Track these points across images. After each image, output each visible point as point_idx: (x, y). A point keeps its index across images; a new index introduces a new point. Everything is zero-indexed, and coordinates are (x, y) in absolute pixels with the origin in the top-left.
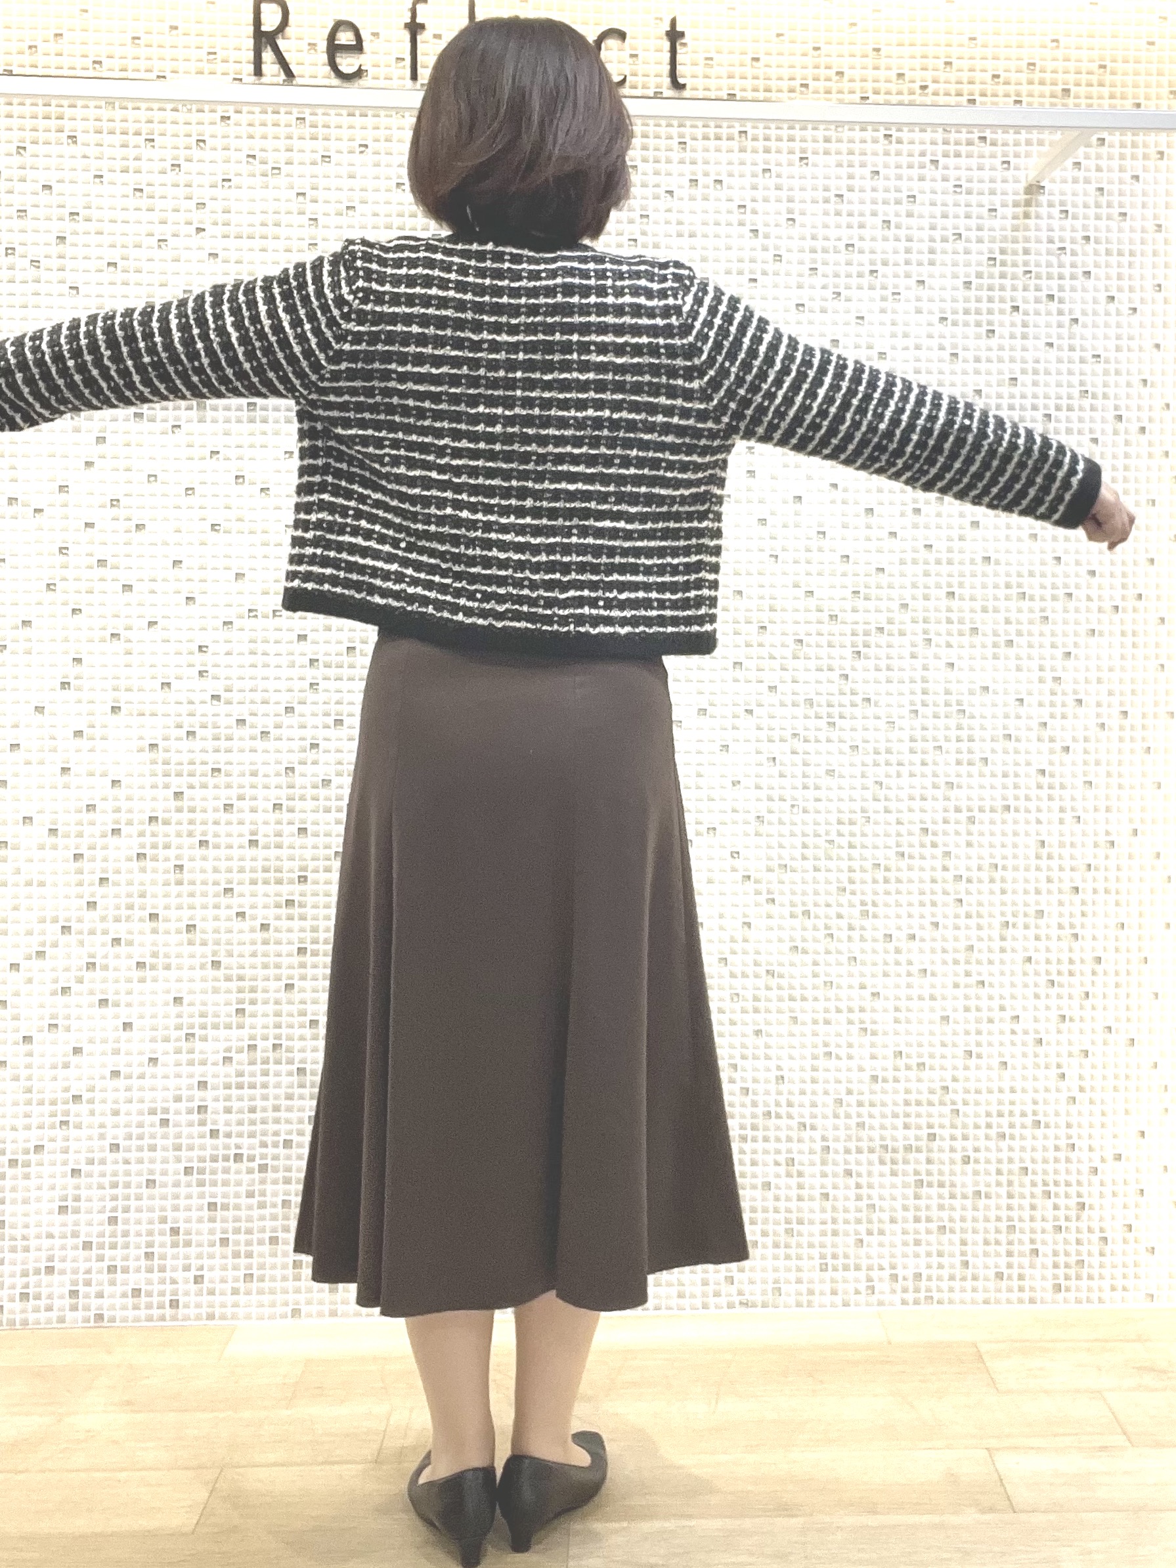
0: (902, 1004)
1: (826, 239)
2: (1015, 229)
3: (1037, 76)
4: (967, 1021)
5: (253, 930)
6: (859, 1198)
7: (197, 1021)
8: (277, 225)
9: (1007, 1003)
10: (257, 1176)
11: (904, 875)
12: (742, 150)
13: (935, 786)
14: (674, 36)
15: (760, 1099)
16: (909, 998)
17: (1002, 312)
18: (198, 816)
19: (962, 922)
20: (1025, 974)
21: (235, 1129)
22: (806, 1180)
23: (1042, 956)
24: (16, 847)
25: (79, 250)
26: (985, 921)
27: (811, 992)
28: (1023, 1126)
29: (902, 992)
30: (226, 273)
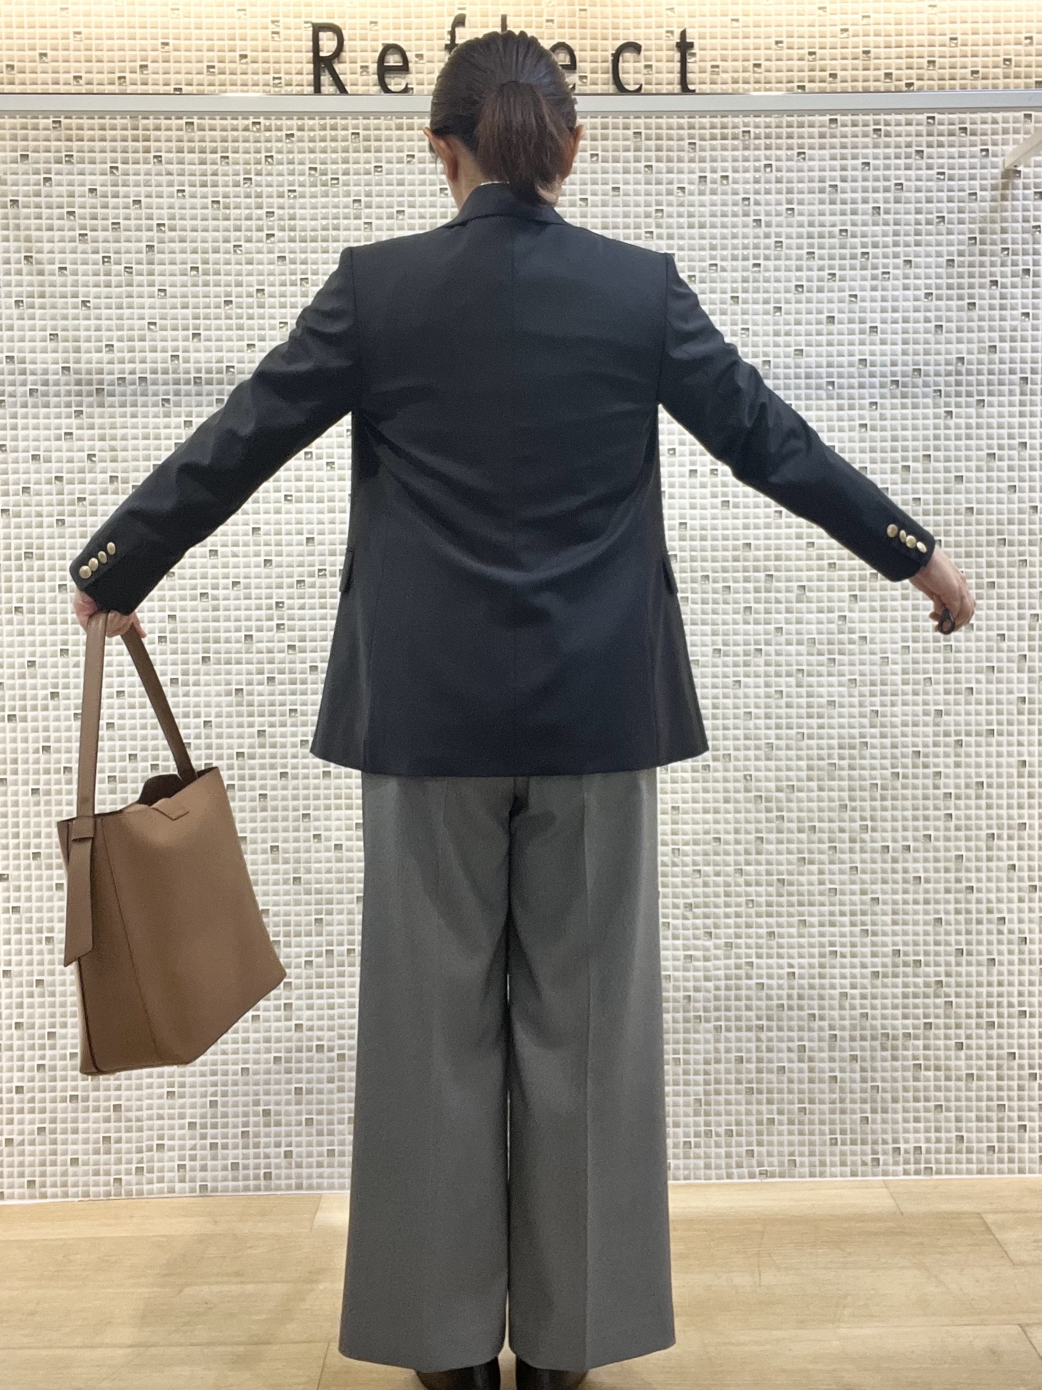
0: (900, 907)
1: (822, 225)
2: (994, 210)
3: (1012, 70)
4: (958, 922)
5: (328, 850)
6: (864, 1080)
7: (282, 929)
8: (336, 228)
9: (994, 905)
10: (336, 1064)
11: (901, 792)
12: (746, 148)
13: (926, 713)
14: (684, 47)
15: (774, 993)
16: (905, 902)
17: (982, 286)
18: (279, 751)
19: (953, 833)
20: (1010, 880)
21: (316, 1023)
22: (816, 1064)
23: (1025, 864)
24: (123, 780)
25: (166, 257)
26: (973, 833)
27: (818, 898)
28: (1010, 1016)
29: (899, 897)
30: (293, 273)
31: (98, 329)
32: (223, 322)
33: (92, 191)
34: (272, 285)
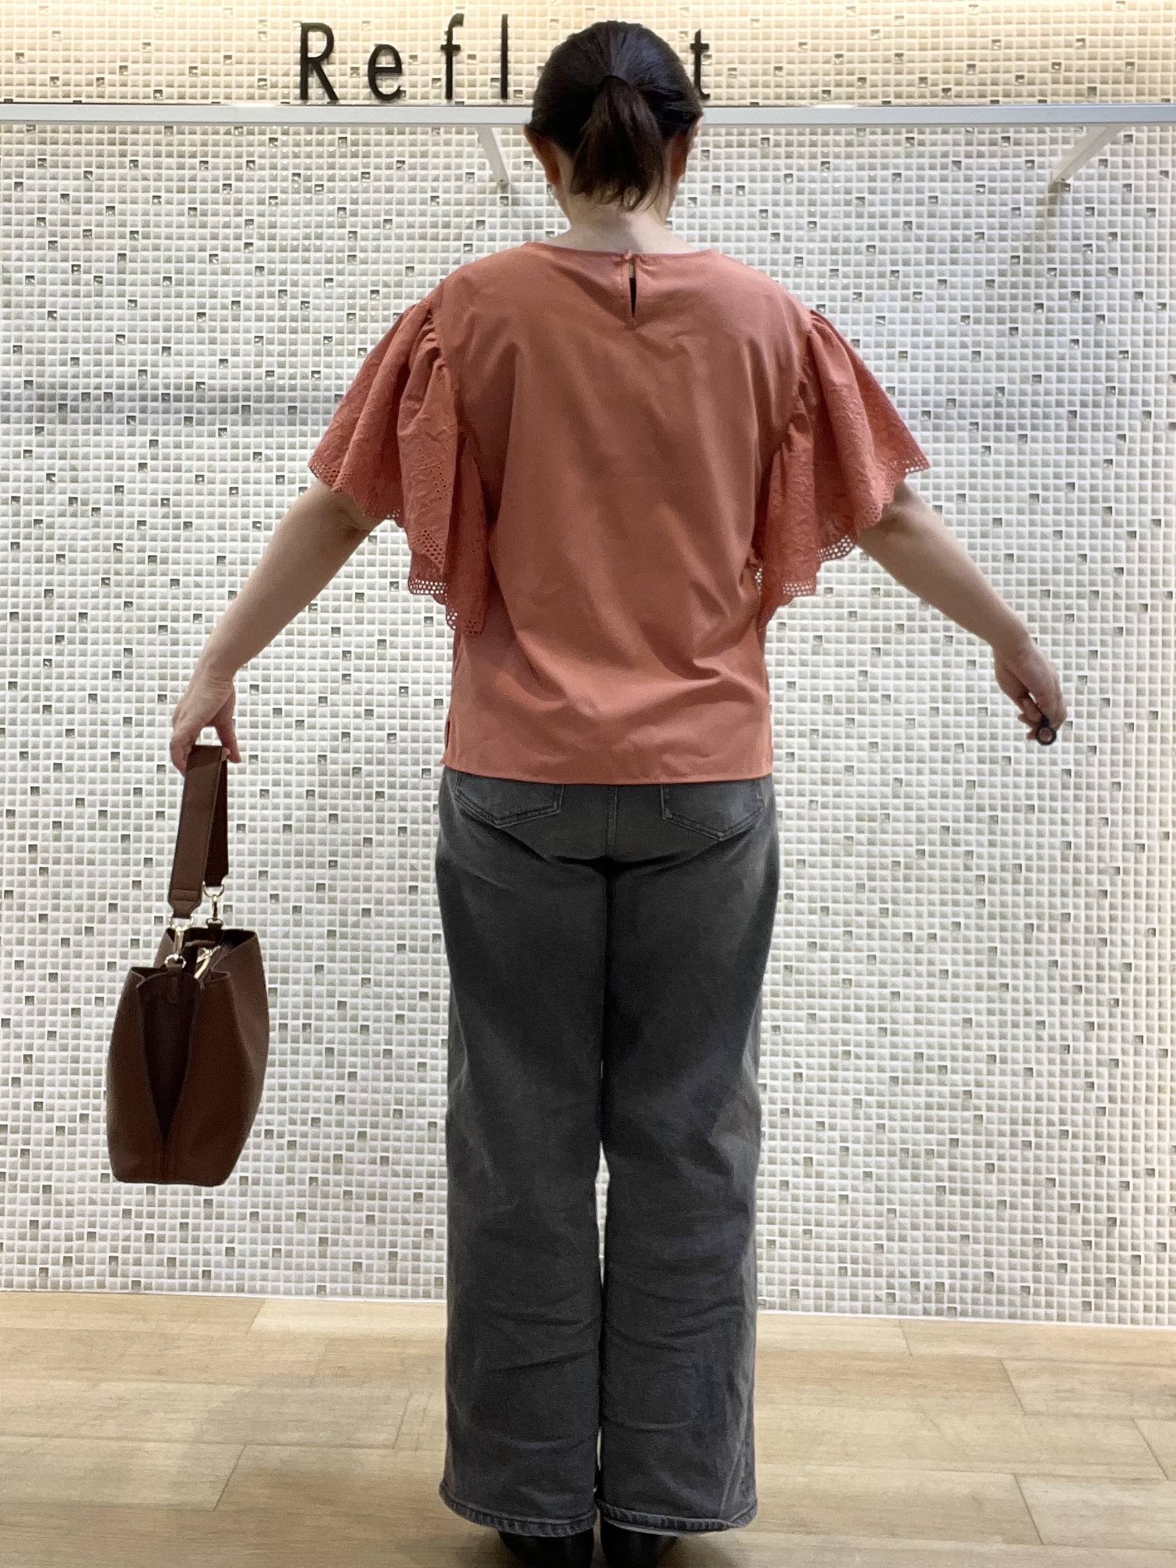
1: (847, 240)
2: (1040, 226)
5: (285, 912)
6: (879, 1202)
11: (927, 872)
12: (765, 157)
13: (956, 785)
14: (699, 49)
15: (778, 1095)
17: (1024, 310)
22: (825, 1181)
23: (1069, 960)
24: (69, 827)
25: (138, 266)
26: (1009, 923)
27: (830, 990)
28: (1050, 1136)
29: (923, 992)
30: (271, 284)
31: (64, 341)
32: (195, 336)
33: (64, 196)
34: (248, 296)
